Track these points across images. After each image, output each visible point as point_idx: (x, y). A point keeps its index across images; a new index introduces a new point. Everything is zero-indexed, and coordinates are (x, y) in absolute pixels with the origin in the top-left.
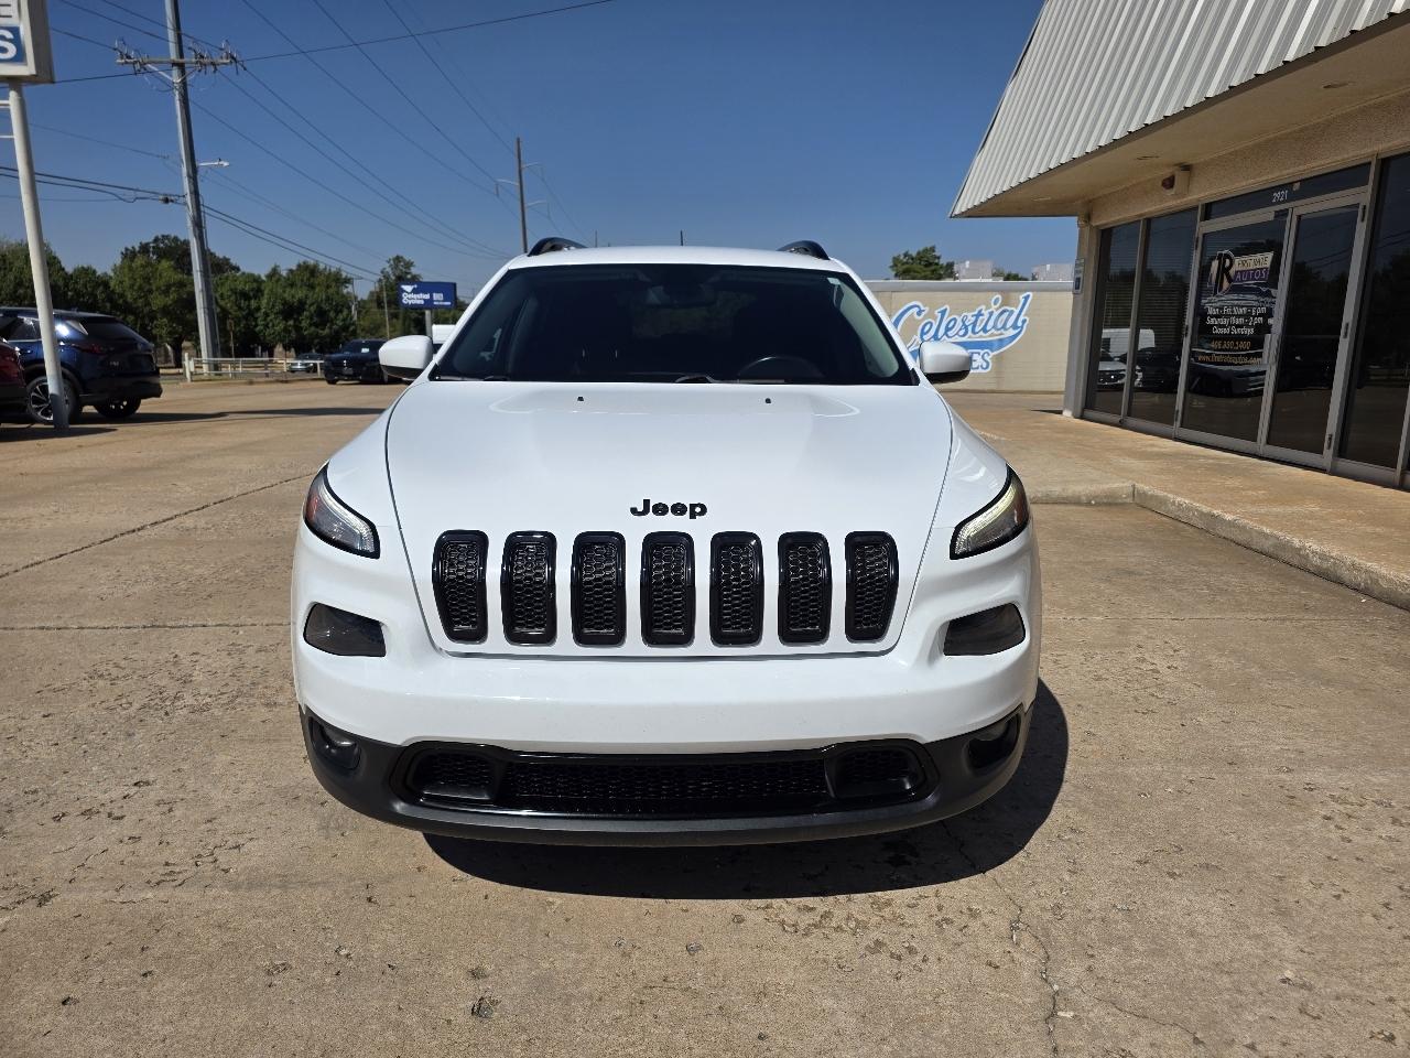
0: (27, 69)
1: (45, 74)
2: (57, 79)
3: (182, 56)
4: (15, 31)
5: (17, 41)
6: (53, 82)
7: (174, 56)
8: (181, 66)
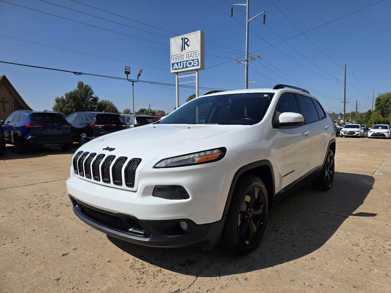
0: (199, 67)
1: (202, 68)
2: (205, 68)
3: (248, 58)
4: (198, 59)
5: (198, 62)
6: (204, 69)
7: (246, 59)
8: (247, 61)
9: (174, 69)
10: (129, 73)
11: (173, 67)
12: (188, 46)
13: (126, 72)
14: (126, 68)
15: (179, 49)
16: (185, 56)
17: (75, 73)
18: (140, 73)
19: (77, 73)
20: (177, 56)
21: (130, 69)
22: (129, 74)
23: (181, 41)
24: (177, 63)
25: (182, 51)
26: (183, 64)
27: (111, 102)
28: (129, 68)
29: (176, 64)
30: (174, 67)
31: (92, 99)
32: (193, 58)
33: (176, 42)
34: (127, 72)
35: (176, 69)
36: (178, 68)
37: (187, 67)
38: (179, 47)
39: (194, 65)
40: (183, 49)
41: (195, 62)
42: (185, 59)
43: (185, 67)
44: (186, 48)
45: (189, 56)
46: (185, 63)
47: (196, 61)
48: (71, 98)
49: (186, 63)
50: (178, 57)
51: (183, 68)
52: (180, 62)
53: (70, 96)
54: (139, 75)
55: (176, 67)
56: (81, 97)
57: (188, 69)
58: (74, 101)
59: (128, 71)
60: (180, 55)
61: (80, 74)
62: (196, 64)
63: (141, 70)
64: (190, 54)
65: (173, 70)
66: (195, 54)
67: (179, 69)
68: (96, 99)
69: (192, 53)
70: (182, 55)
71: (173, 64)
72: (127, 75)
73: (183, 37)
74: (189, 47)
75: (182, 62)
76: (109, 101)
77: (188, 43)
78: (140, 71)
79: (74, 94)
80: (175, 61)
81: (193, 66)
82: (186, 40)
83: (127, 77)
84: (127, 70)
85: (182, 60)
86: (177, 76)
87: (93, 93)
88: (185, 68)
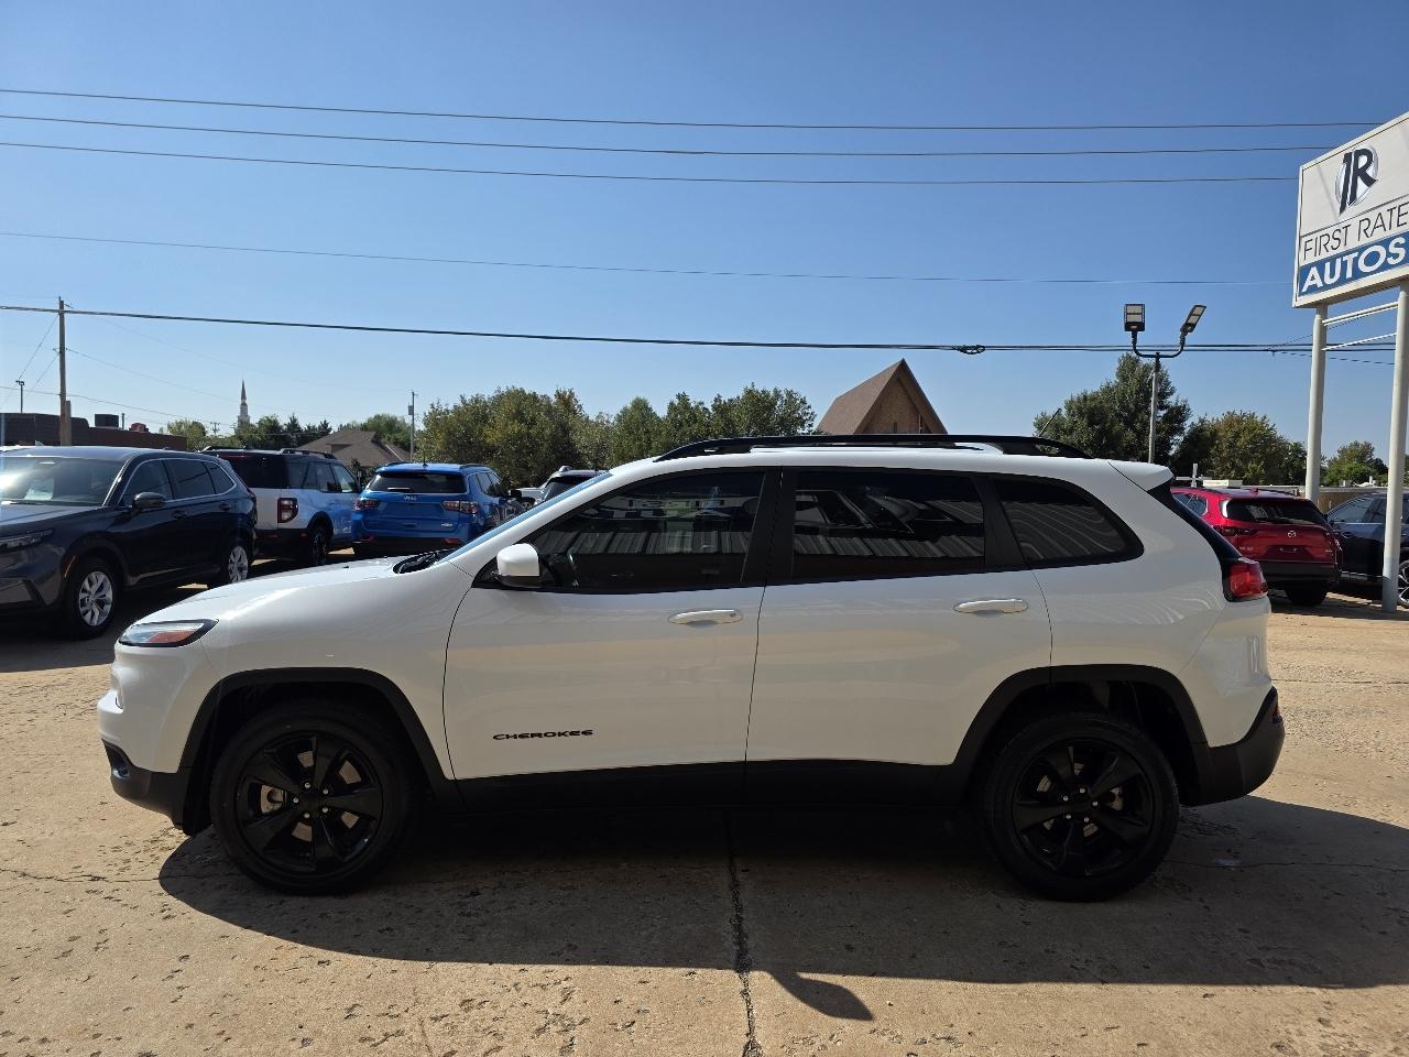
4: (1405, 236)
9: (1304, 290)
10: (1141, 327)
11: (1302, 282)
12: (1369, 182)
13: (1128, 326)
14: (1130, 310)
15: (1332, 204)
16: (1353, 231)
17: (963, 349)
18: (1193, 320)
19: (970, 348)
20: (1324, 232)
21: (1142, 314)
22: (1143, 329)
23: (1343, 167)
24: (1320, 265)
25: (1343, 209)
26: (1344, 265)
27: (1259, 419)
28: (1138, 310)
29: (1314, 271)
30: (1308, 283)
31: (1165, 412)
32: (1389, 233)
33: (1321, 175)
34: (1134, 323)
35: (1313, 289)
36: (1320, 284)
37: (1358, 274)
38: (1334, 198)
39: (1391, 261)
40: (1348, 197)
41: (1392, 249)
42: (1353, 243)
43: (1349, 274)
44: (1359, 194)
45: (1372, 226)
46: (1349, 259)
47: (1397, 245)
48: (1081, 415)
49: (1356, 260)
50: (1325, 239)
51: (1343, 281)
52: (1332, 260)
53: (1080, 409)
54: (1188, 327)
55: (1313, 282)
56: (1124, 408)
57: (1364, 283)
58: (1091, 424)
59: (1138, 319)
60: (1336, 227)
61: (979, 349)
62: (1396, 256)
63: (1193, 310)
64: (1373, 216)
65: (1301, 294)
66: (1395, 212)
67: (1326, 287)
68: (1177, 415)
69: (1383, 210)
70: (1340, 227)
71: (1304, 271)
72: (1134, 336)
73: (1347, 152)
74: (1374, 186)
75: (1341, 255)
76: (1252, 416)
77: (1370, 172)
78: (1191, 314)
79: (1093, 399)
80: (1311, 258)
81: (1386, 266)
82: (1363, 160)
83: (1134, 342)
84: (1132, 319)
85: (1341, 249)
86: (1318, 317)
87: (1172, 393)
88: (1350, 280)
